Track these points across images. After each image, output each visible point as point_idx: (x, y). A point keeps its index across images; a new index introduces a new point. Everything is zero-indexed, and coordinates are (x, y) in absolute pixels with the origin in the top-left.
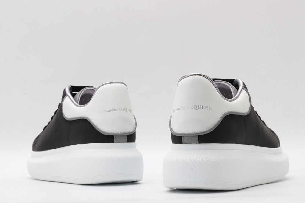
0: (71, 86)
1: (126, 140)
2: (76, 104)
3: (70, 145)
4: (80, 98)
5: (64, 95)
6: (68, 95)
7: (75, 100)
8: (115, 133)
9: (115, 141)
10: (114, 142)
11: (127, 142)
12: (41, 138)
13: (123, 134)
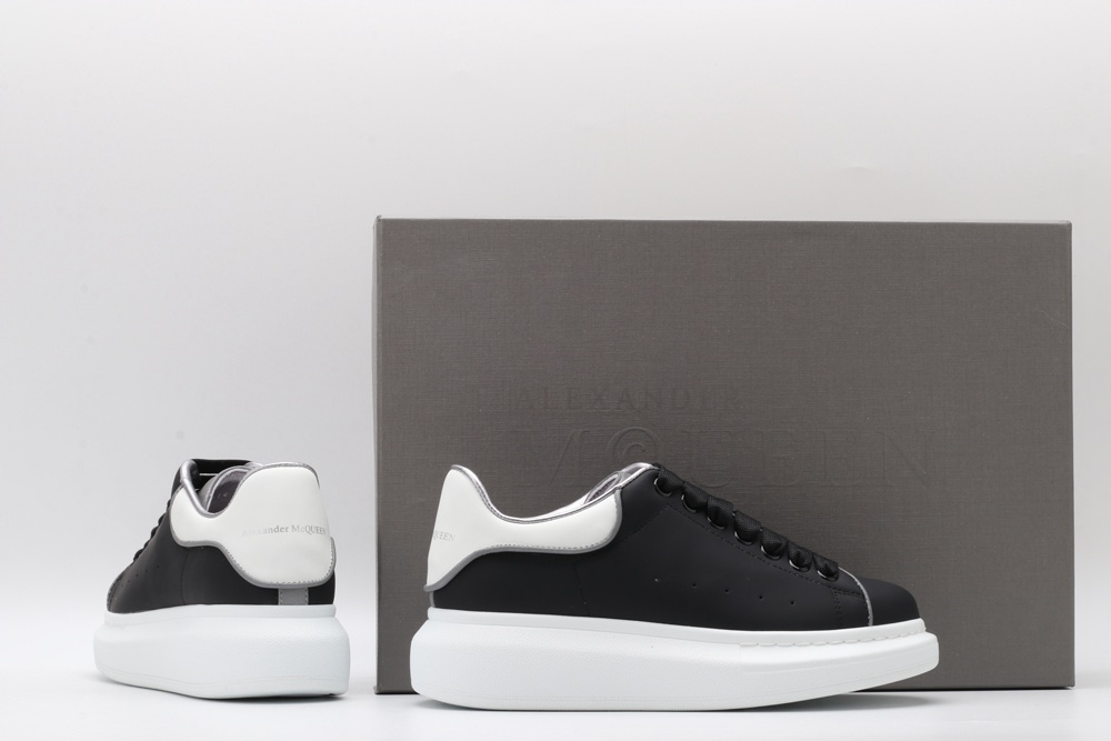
0: (195, 460)
1: (307, 599)
2: (202, 509)
3: (185, 604)
4: (212, 495)
5: (177, 484)
6: (184, 486)
7: (201, 499)
8: (280, 582)
9: (280, 601)
10: (277, 604)
11: (310, 604)
12: (125, 581)
13: (299, 585)
